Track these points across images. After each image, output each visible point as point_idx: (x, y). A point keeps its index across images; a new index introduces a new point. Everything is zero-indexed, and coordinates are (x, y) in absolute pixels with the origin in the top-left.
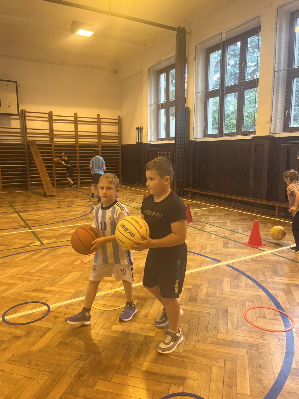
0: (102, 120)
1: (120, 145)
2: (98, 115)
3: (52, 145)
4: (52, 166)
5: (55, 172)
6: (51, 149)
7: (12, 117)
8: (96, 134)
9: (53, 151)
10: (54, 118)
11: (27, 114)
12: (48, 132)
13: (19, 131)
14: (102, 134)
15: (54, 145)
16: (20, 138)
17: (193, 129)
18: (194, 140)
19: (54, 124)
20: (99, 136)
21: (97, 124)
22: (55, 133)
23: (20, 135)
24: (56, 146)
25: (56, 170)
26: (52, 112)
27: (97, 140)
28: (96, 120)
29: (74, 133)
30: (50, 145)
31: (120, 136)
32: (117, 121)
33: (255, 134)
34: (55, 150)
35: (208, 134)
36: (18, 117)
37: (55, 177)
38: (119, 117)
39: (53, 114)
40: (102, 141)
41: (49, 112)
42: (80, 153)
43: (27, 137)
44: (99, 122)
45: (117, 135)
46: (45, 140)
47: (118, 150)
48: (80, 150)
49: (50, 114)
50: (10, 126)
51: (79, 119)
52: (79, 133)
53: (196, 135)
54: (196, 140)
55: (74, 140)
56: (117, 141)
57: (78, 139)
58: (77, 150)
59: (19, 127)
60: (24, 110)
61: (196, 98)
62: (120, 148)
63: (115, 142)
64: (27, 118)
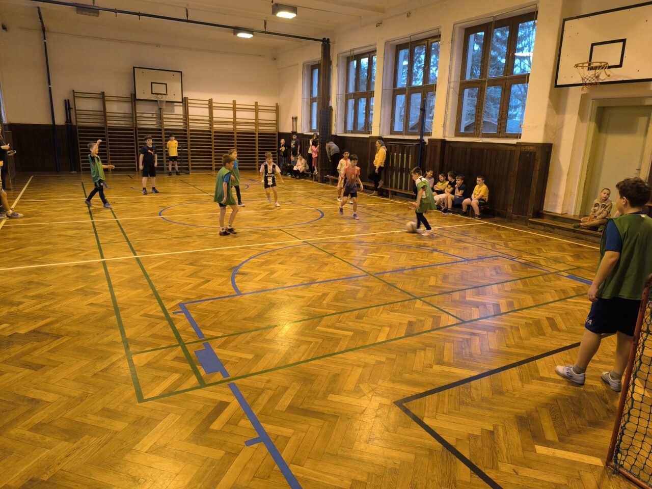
0: (259, 108)
1: (277, 133)
2: (256, 103)
6: (210, 135)
7: (175, 104)
8: (254, 121)
10: (214, 105)
11: (189, 101)
12: (208, 118)
13: (182, 117)
14: (260, 121)
15: (213, 132)
16: (182, 124)
17: (335, 125)
19: (214, 111)
20: (257, 123)
21: (255, 111)
22: (214, 119)
23: (182, 121)
26: (212, 99)
27: (254, 128)
28: (254, 107)
29: (232, 120)
30: (210, 132)
31: (277, 124)
32: (275, 109)
33: (371, 134)
35: (348, 130)
36: (181, 104)
38: (277, 104)
39: (213, 101)
40: (260, 128)
41: (210, 99)
42: (238, 140)
43: (189, 123)
44: (257, 109)
45: (275, 122)
46: (205, 126)
47: (275, 137)
48: (238, 136)
49: (210, 101)
50: (174, 112)
51: (237, 106)
52: (237, 120)
53: (336, 130)
54: (336, 134)
55: (232, 127)
56: (275, 128)
57: (236, 125)
58: (236, 136)
59: (182, 114)
60: (187, 98)
62: (277, 136)
63: (272, 129)
64: (189, 105)
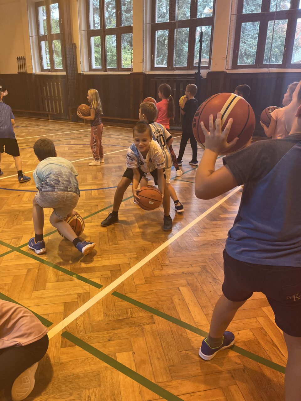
17: (81, 63)
18: (82, 73)
33: (132, 71)
35: (93, 68)
53: (83, 69)
54: (84, 73)
61: (81, 35)
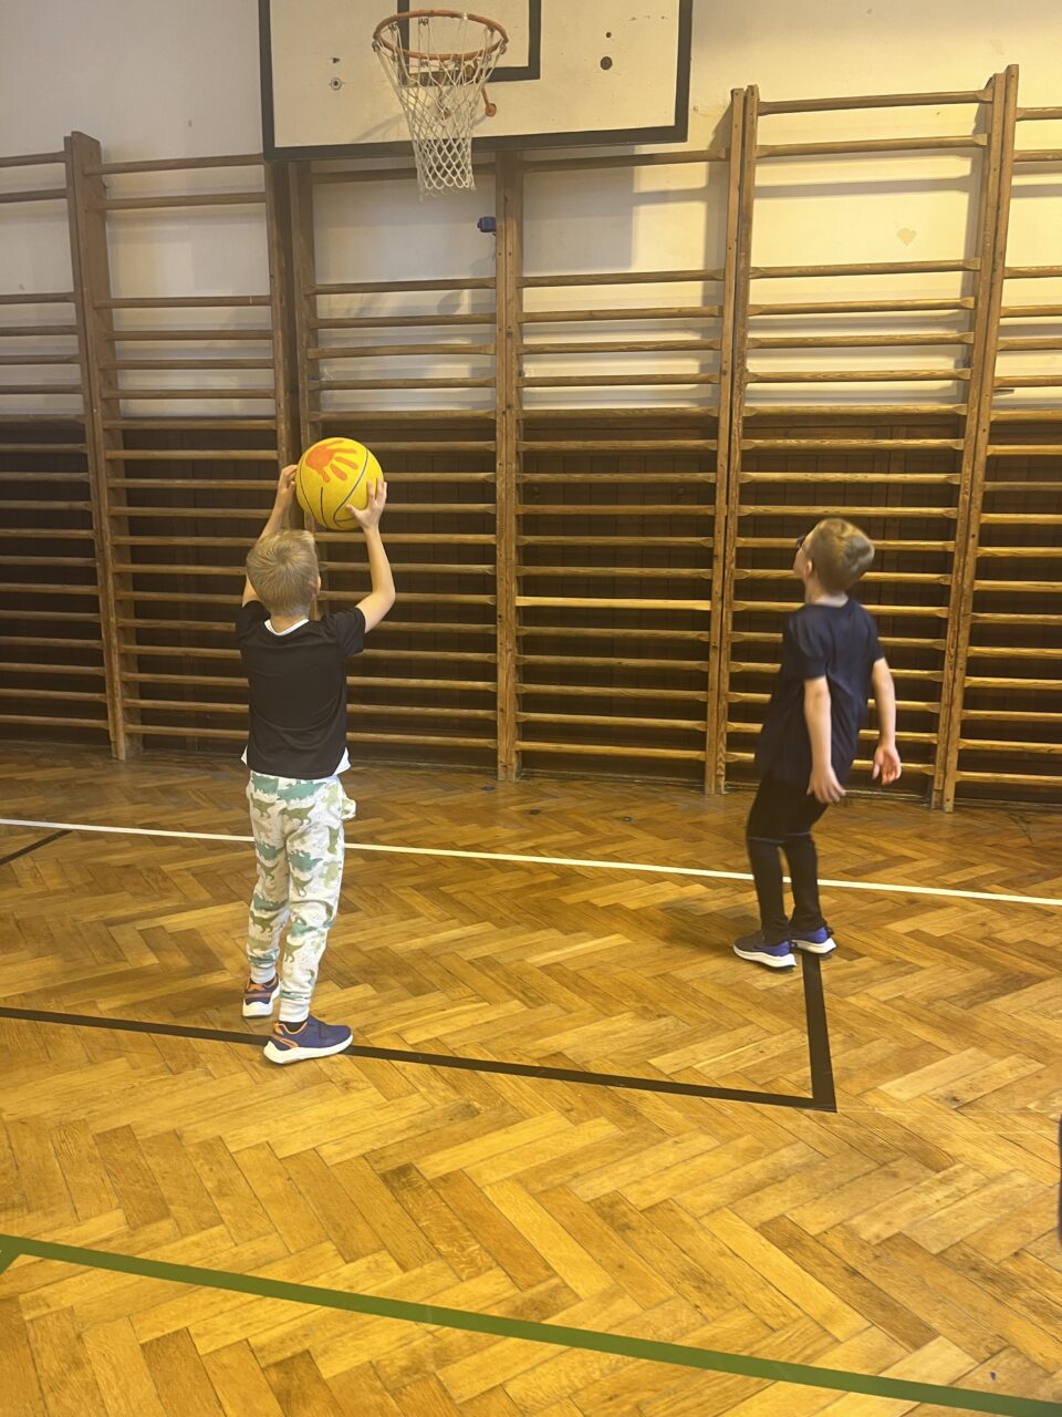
3: (971, 424)
4: (936, 627)
5: (956, 680)
6: (951, 461)
9: (971, 479)
11: (771, 131)
13: (690, 295)
15: (985, 425)
16: (689, 366)
22: (1014, 294)
24: (1001, 431)
25: (976, 667)
26: (1013, 74)
30: (951, 425)
34: (996, 466)
37: (957, 729)
41: (991, 79)
49: (998, 97)
59: (697, 264)
60: (750, 92)
